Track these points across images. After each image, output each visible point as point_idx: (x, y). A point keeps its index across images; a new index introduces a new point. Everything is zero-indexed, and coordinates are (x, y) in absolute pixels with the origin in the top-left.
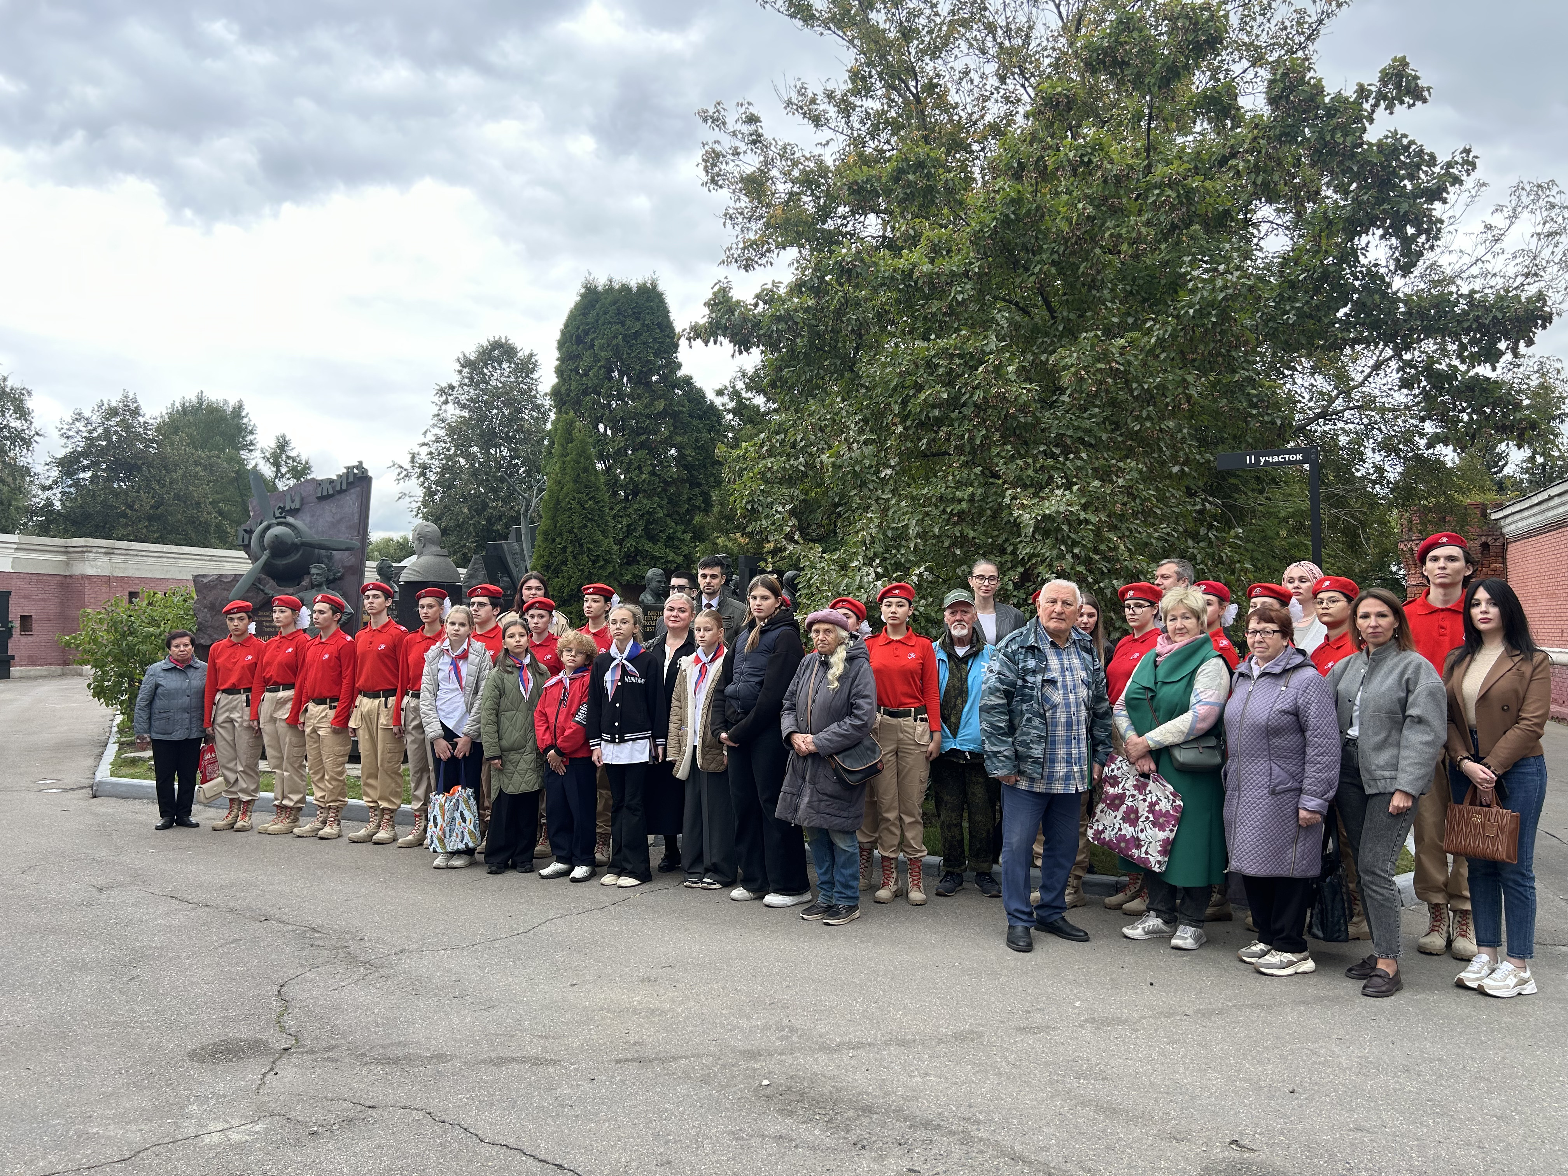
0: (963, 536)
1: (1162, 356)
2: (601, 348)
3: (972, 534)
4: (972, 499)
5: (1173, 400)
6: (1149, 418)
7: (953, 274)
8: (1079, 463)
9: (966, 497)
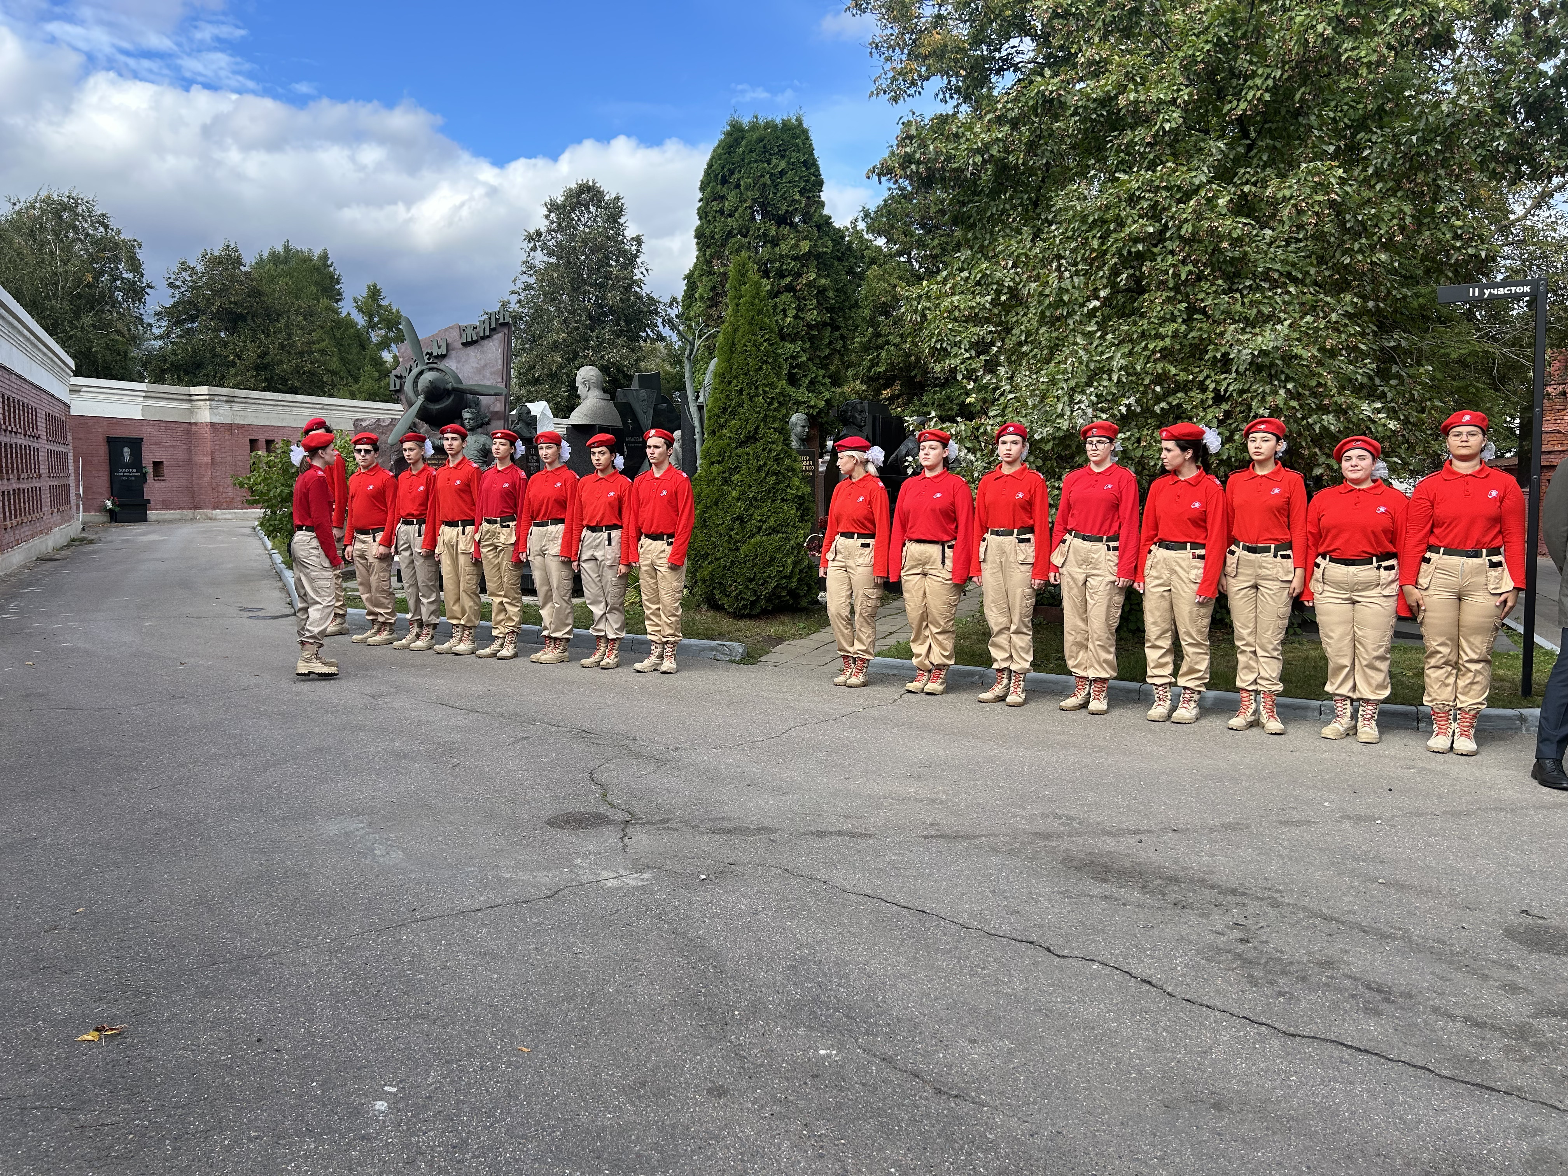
0: (1165, 373)
1: (1378, 187)
2: (747, 188)
3: (1173, 370)
4: (1175, 335)
5: (1387, 232)
6: (1361, 251)
7: (1161, 102)
8: (1287, 298)
9: (1170, 333)
